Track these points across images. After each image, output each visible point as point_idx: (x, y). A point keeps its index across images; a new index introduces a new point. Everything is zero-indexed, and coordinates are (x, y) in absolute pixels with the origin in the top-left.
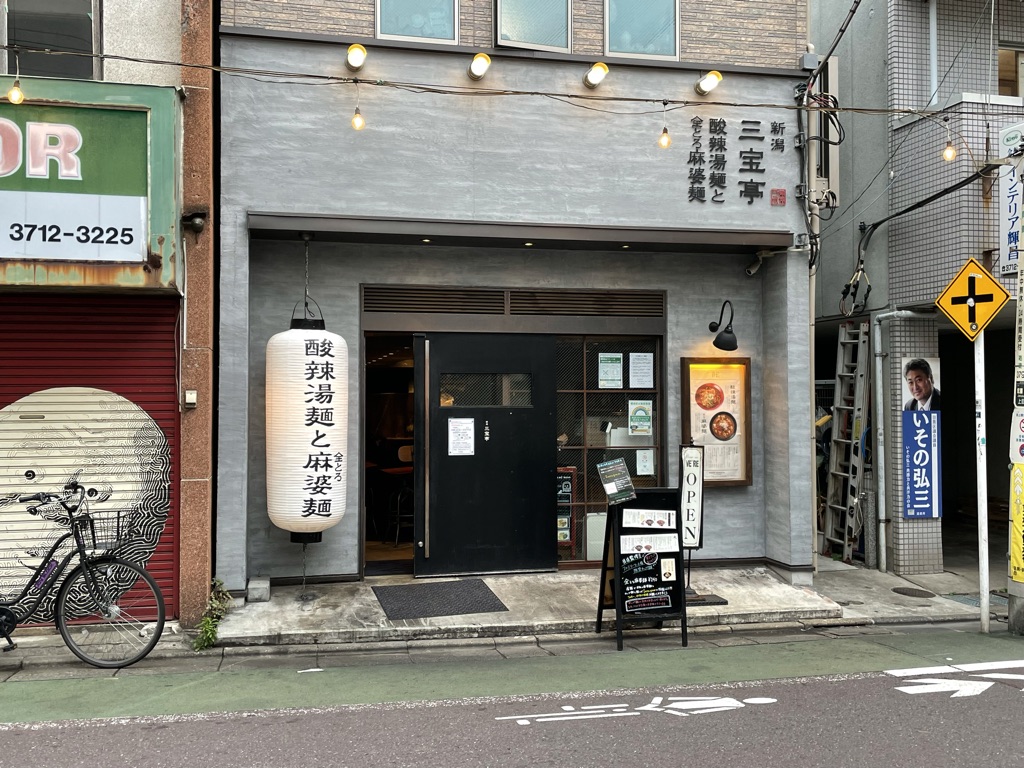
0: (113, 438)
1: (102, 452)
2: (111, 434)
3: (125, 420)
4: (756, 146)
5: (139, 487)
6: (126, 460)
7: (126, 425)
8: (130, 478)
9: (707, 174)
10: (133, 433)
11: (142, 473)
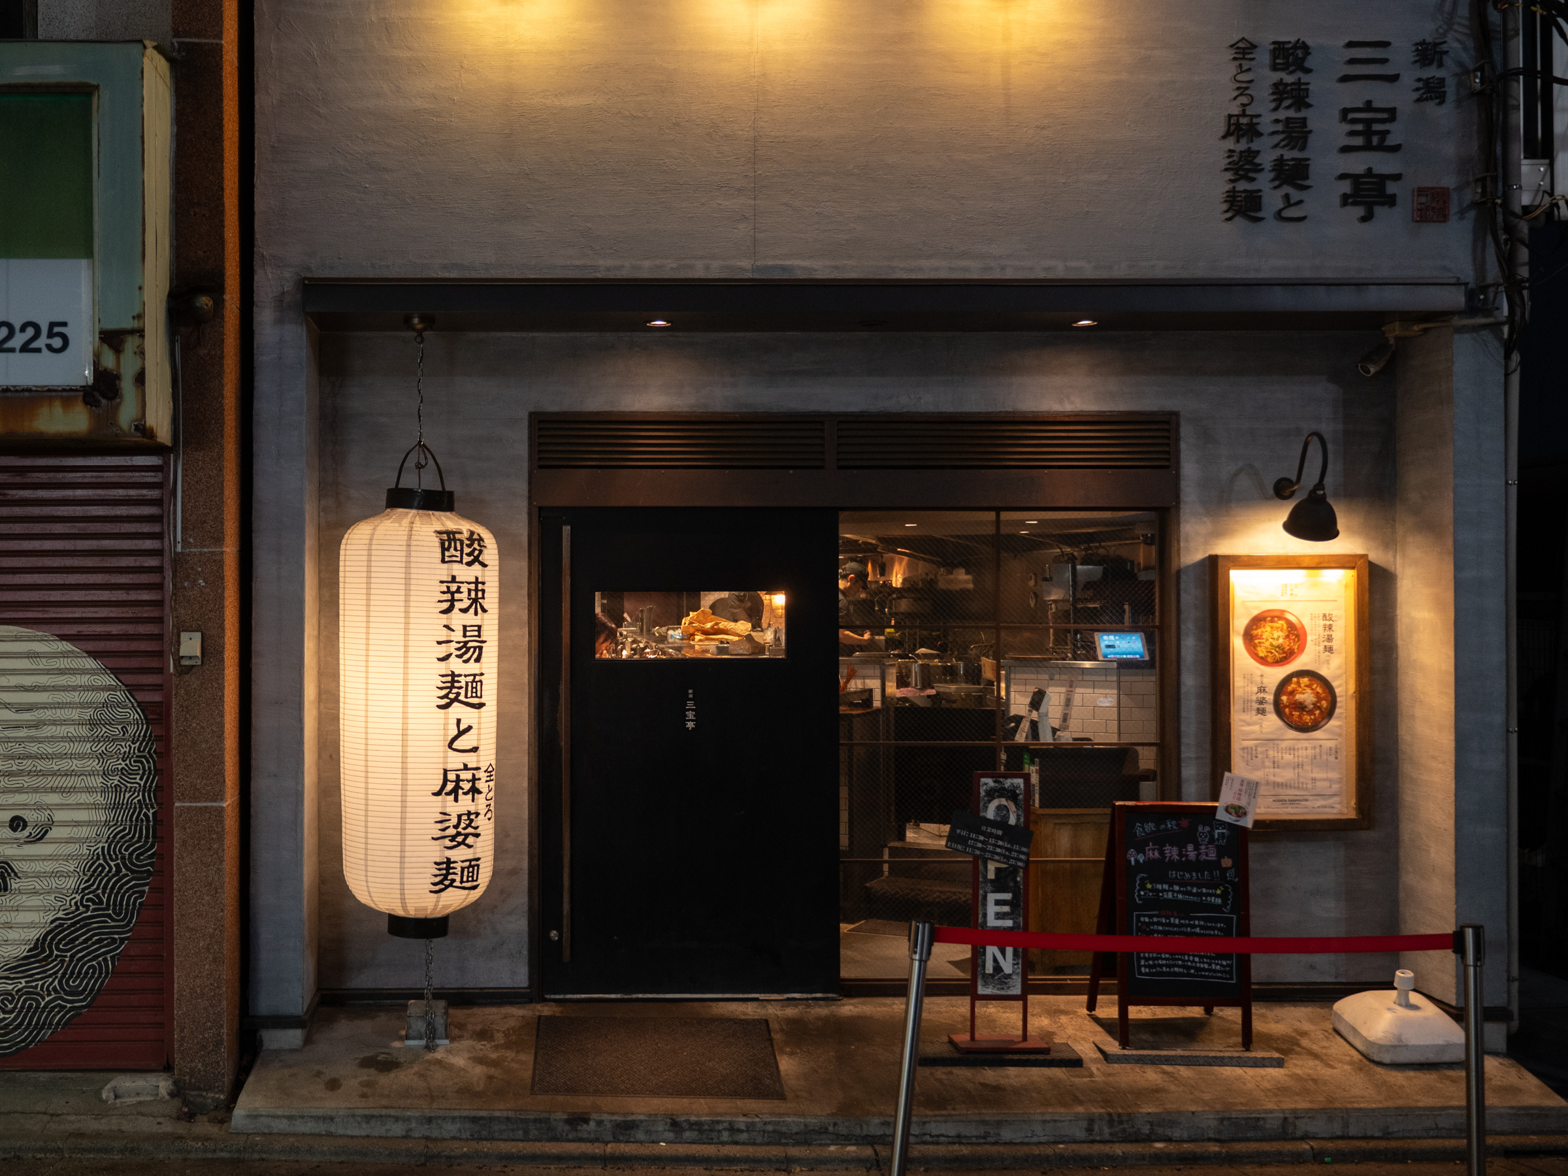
0: (54, 723)
1: (34, 748)
2: (48, 714)
3: (74, 688)
4: (1382, 96)
5: (102, 816)
6: (76, 764)
7: (75, 697)
8: (84, 798)
9: (1267, 158)
10: (88, 714)
11: (104, 791)
